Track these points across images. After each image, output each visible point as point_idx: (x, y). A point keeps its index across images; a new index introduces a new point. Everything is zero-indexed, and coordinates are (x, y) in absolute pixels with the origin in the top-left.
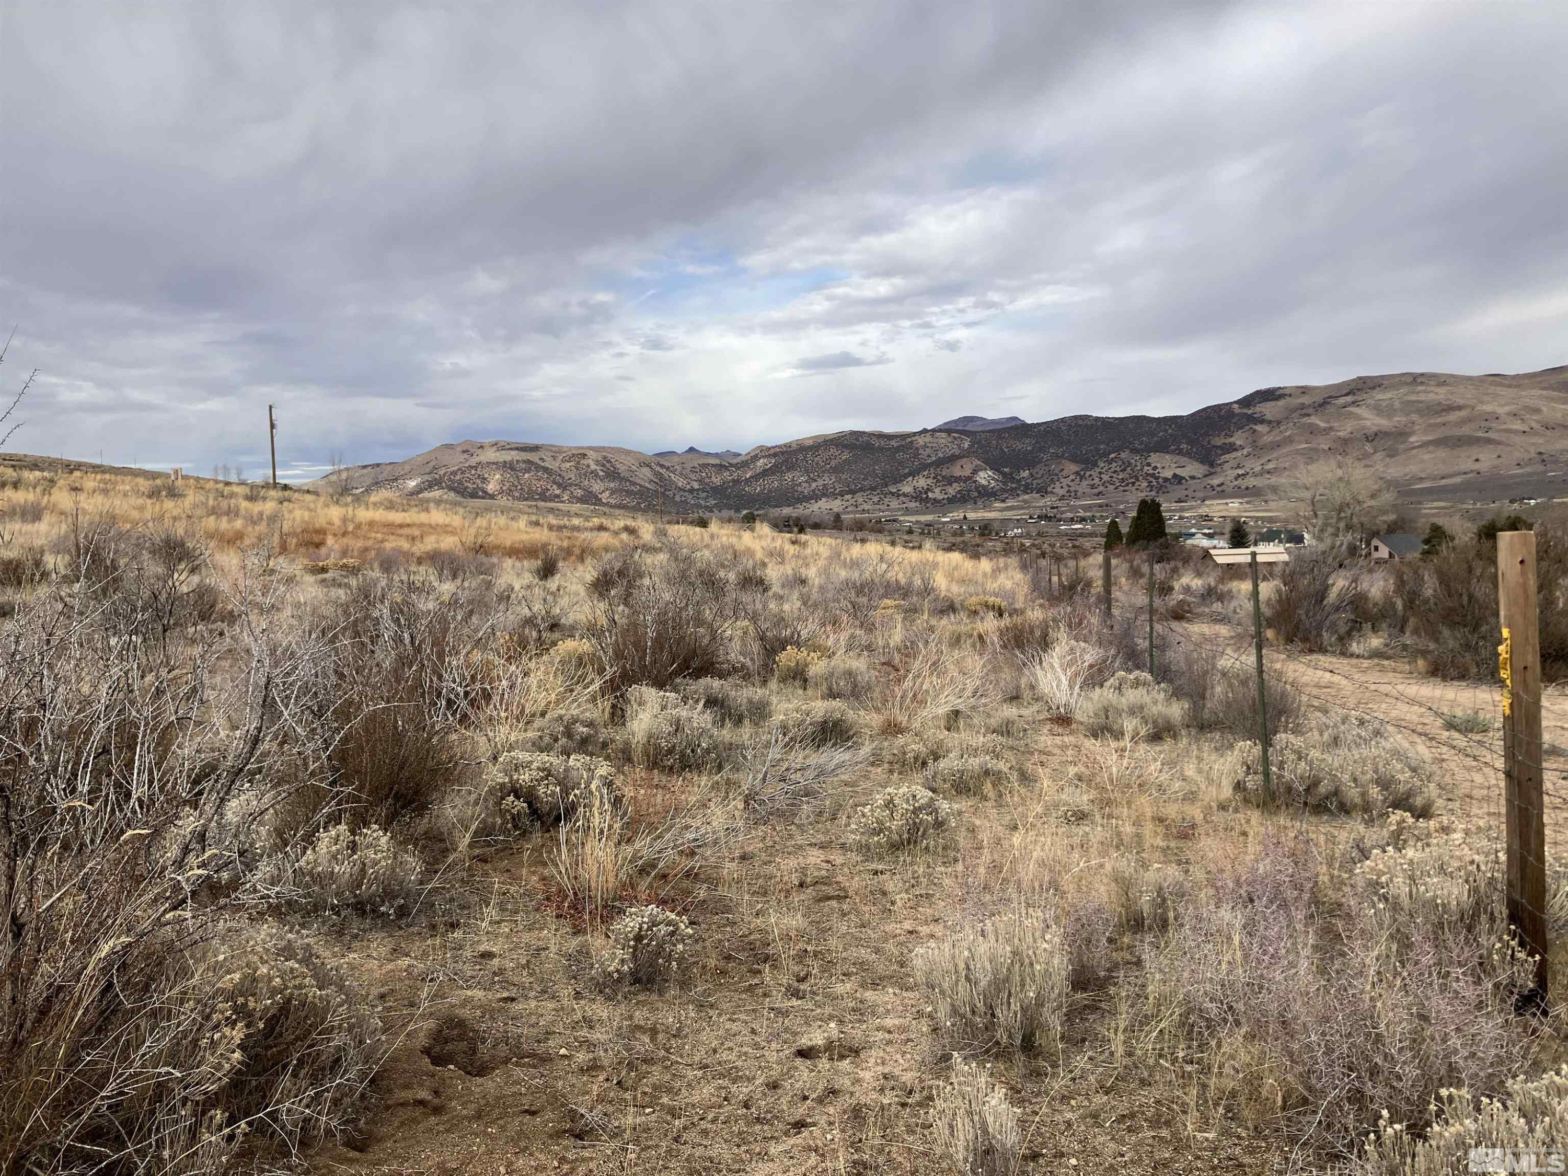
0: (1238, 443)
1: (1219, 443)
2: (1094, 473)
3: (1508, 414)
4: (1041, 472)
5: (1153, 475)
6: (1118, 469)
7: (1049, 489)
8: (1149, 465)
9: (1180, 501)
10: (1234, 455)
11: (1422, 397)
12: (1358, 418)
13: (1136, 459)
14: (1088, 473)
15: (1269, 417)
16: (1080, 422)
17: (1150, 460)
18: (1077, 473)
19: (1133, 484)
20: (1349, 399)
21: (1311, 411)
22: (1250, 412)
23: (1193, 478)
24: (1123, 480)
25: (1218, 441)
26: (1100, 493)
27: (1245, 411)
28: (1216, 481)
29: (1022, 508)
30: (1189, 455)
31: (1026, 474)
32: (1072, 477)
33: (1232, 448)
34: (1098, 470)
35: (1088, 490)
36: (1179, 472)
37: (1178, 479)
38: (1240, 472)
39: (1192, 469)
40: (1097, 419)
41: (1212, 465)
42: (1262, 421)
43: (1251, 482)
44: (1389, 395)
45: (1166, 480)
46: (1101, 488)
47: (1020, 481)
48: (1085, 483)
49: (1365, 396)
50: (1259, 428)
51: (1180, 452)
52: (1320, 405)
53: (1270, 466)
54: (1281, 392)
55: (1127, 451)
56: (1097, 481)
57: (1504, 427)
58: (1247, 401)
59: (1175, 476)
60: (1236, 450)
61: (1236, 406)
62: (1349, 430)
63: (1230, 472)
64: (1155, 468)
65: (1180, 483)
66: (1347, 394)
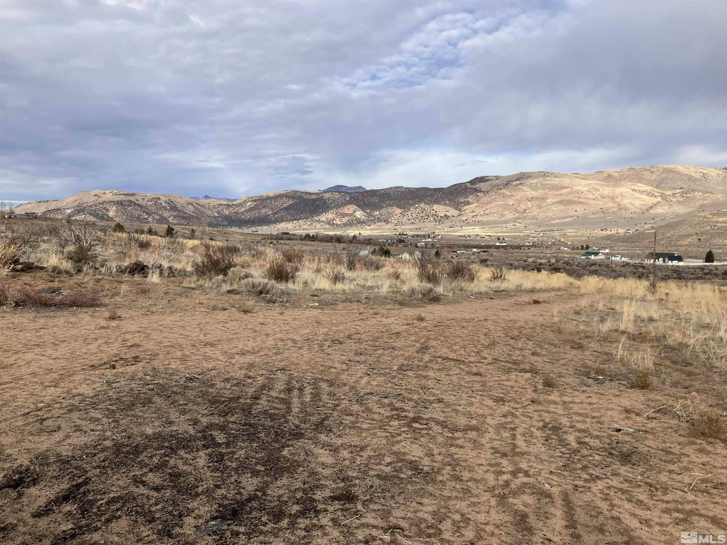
0: (471, 201)
1: (463, 201)
2: (409, 213)
3: (587, 191)
4: (384, 212)
5: (435, 215)
6: (420, 212)
7: (389, 220)
8: (433, 210)
9: (450, 227)
10: (470, 206)
11: (549, 182)
12: (523, 191)
13: (427, 207)
14: (406, 214)
15: (483, 190)
16: (399, 190)
17: (433, 208)
18: (401, 213)
19: (427, 219)
20: (518, 182)
21: (502, 187)
22: (475, 187)
23: (453, 216)
24: (422, 217)
25: (462, 200)
26: (413, 223)
27: (472, 186)
28: (464, 218)
29: (380, 229)
30: (449, 205)
31: (377, 213)
32: (399, 215)
33: (468, 203)
34: (411, 212)
35: (407, 221)
36: (447, 213)
37: (447, 217)
38: (475, 214)
39: (452, 212)
40: (406, 188)
41: (460, 210)
42: (480, 192)
43: (479, 218)
44: (535, 181)
45: (441, 217)
46: (413, 221)
47: (375, 216)
48: (405, 218)
49: (525, 181)
50: (479, 194)
51: (446, 205)
52: (506, 185)
53: (487, 212)
54: (486, 179)
55: (423, 204)
56: (410, 217)
57: (585, 196)
58: (472, 182)
59: (445, 215)
60: (470, 204)
61: (468, 184)
62: (520, 196)
63: (469, 214)
64: (436, 212)
65: (448, 219)
66: (517, 180)
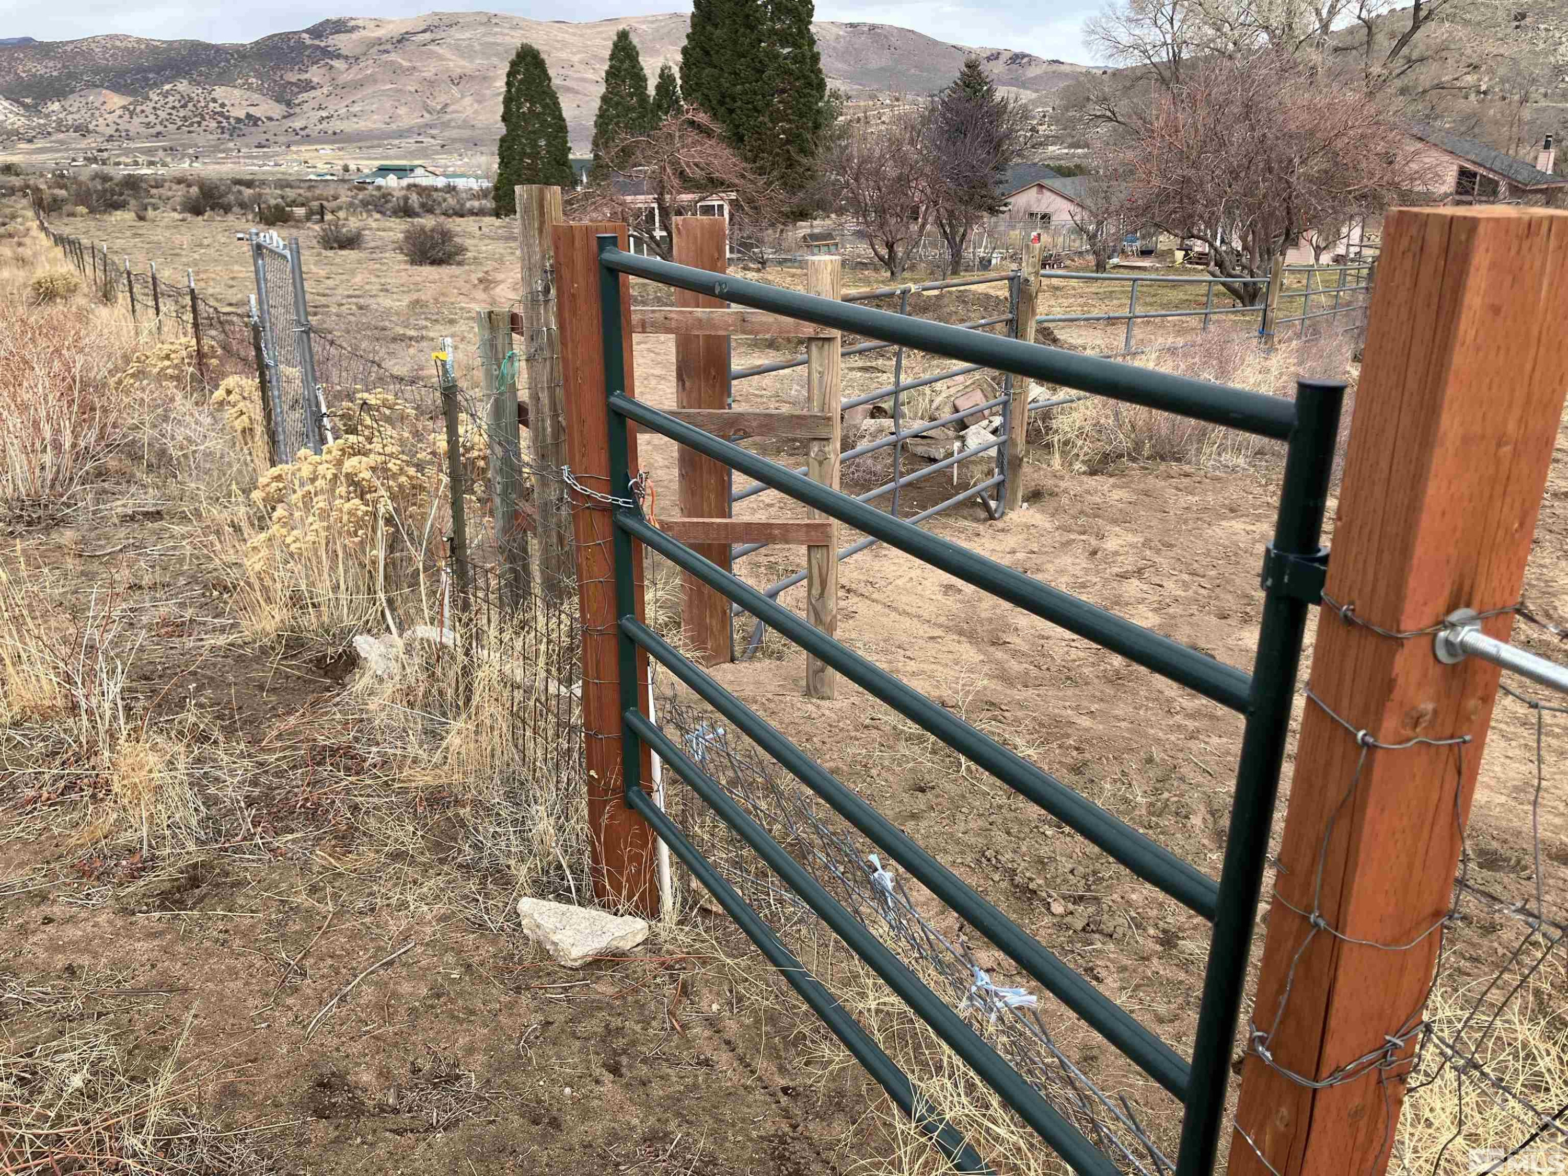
0: (315, 80)
1: (294, 80)
2: (148, 107)
3: (580, 62)
4: (76, 104)
5: (221, 114)
6: (177, 104)
7: (91, 127)
8: (214, 100)
9: (260, 146)
10: (313, 93)
11: (499, 39)
12: (441, 58)
13: (196, 92)
14: (139, 109)
15: (344, 52)
16: (118, 43)
17: (215, 95)
18: (124, 107)
19: (199, 123)
20: (428, 36)
21: (389, 47)
22: (323, 44)
23: (270, 119)
24: (185, 119)
25: (293, 77)
26: (159, 134)
27: (317, 42)
28: (298, 124)
29: (59, 151)
30: (259, 90)
31: (56, 106)
32: (118, 112)
33: (308, 86)
34: (152, 104)
35: (142, 130)
36: (252, 111)
37: (253, 120)
38: (324, 114)
39: (267, 108)
40: (139, 41)
41: (289, 104)
42: (338, 57)
43: (336, 125)
44: (467, 35)
45: (238, 120)
46: (159, 128)
47: (47, 116)
48: (136, 120)
49: (443, 35)
50: (336, 63)
51: (250, 88)
52: (399, 41)
53: (356, 108)
54: (352, 23)
55: (185, 82)
56: (152, 118)
57: (578, 75)
58: (317, 32)
59: (248, 116)
60: (313, 88)
61: (305, 35)
62: (433, 71)
63: (312, 113)
64: (223, 105)
65: (255, 124)
66: (424, 31)
